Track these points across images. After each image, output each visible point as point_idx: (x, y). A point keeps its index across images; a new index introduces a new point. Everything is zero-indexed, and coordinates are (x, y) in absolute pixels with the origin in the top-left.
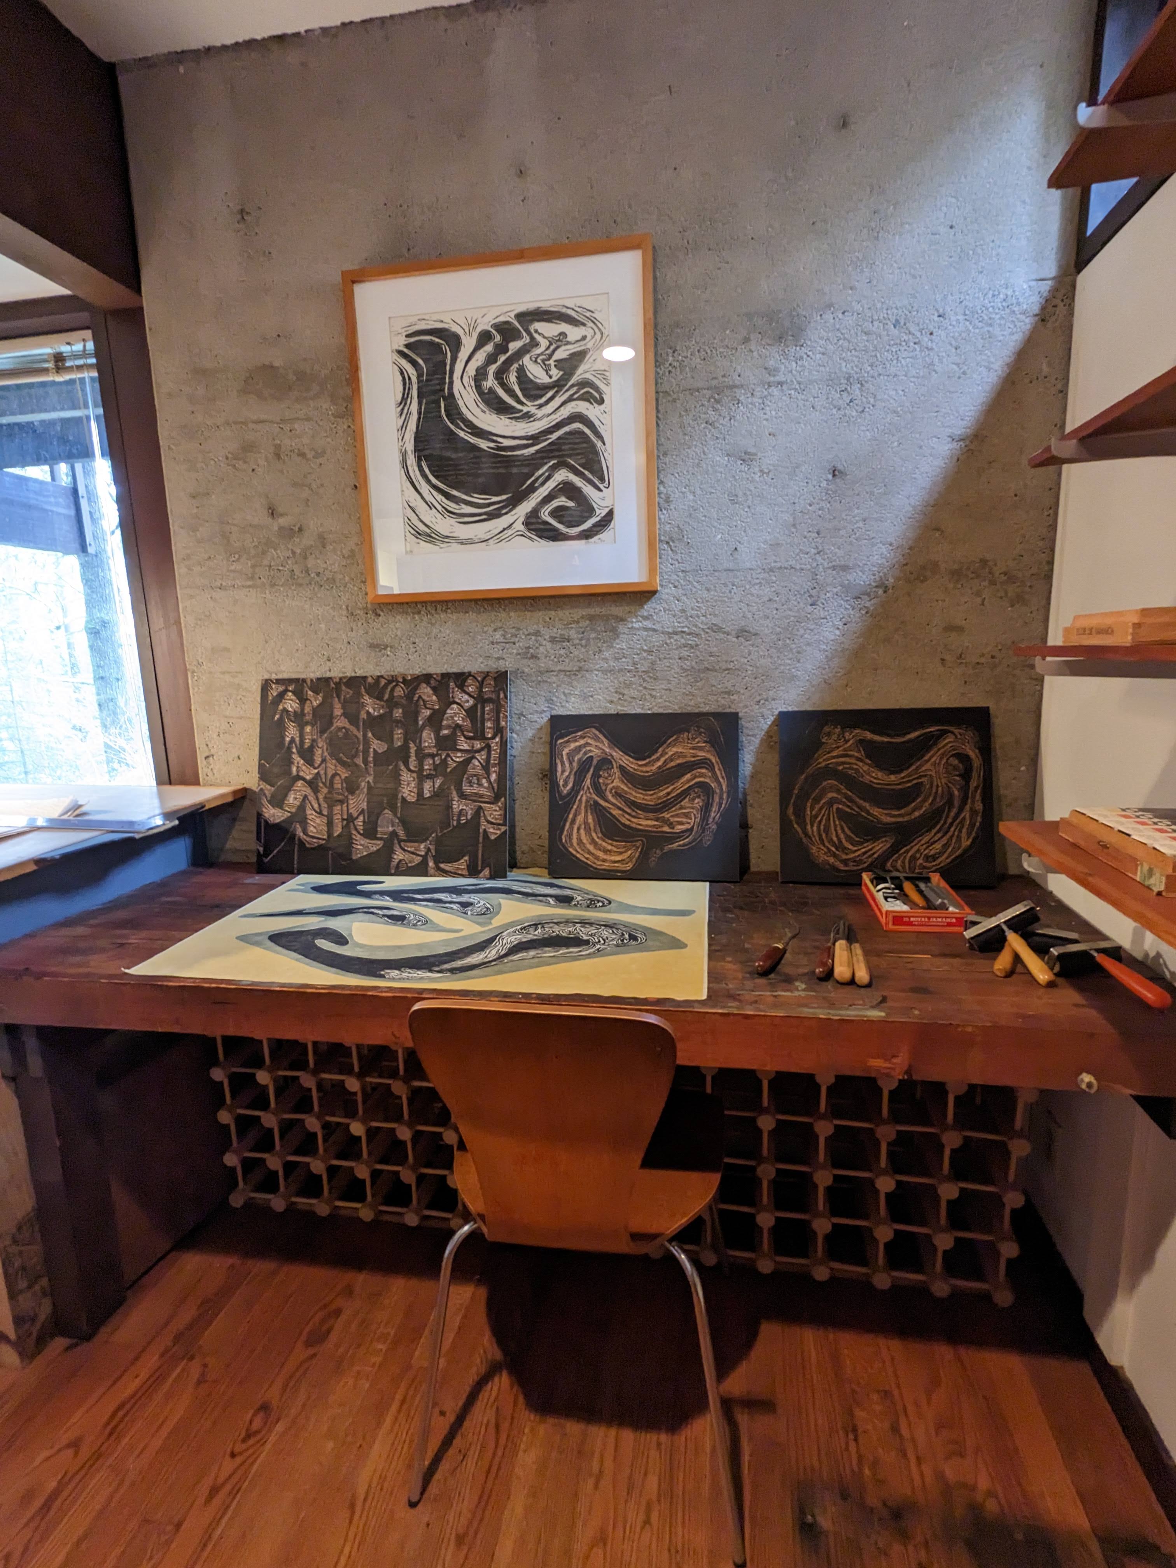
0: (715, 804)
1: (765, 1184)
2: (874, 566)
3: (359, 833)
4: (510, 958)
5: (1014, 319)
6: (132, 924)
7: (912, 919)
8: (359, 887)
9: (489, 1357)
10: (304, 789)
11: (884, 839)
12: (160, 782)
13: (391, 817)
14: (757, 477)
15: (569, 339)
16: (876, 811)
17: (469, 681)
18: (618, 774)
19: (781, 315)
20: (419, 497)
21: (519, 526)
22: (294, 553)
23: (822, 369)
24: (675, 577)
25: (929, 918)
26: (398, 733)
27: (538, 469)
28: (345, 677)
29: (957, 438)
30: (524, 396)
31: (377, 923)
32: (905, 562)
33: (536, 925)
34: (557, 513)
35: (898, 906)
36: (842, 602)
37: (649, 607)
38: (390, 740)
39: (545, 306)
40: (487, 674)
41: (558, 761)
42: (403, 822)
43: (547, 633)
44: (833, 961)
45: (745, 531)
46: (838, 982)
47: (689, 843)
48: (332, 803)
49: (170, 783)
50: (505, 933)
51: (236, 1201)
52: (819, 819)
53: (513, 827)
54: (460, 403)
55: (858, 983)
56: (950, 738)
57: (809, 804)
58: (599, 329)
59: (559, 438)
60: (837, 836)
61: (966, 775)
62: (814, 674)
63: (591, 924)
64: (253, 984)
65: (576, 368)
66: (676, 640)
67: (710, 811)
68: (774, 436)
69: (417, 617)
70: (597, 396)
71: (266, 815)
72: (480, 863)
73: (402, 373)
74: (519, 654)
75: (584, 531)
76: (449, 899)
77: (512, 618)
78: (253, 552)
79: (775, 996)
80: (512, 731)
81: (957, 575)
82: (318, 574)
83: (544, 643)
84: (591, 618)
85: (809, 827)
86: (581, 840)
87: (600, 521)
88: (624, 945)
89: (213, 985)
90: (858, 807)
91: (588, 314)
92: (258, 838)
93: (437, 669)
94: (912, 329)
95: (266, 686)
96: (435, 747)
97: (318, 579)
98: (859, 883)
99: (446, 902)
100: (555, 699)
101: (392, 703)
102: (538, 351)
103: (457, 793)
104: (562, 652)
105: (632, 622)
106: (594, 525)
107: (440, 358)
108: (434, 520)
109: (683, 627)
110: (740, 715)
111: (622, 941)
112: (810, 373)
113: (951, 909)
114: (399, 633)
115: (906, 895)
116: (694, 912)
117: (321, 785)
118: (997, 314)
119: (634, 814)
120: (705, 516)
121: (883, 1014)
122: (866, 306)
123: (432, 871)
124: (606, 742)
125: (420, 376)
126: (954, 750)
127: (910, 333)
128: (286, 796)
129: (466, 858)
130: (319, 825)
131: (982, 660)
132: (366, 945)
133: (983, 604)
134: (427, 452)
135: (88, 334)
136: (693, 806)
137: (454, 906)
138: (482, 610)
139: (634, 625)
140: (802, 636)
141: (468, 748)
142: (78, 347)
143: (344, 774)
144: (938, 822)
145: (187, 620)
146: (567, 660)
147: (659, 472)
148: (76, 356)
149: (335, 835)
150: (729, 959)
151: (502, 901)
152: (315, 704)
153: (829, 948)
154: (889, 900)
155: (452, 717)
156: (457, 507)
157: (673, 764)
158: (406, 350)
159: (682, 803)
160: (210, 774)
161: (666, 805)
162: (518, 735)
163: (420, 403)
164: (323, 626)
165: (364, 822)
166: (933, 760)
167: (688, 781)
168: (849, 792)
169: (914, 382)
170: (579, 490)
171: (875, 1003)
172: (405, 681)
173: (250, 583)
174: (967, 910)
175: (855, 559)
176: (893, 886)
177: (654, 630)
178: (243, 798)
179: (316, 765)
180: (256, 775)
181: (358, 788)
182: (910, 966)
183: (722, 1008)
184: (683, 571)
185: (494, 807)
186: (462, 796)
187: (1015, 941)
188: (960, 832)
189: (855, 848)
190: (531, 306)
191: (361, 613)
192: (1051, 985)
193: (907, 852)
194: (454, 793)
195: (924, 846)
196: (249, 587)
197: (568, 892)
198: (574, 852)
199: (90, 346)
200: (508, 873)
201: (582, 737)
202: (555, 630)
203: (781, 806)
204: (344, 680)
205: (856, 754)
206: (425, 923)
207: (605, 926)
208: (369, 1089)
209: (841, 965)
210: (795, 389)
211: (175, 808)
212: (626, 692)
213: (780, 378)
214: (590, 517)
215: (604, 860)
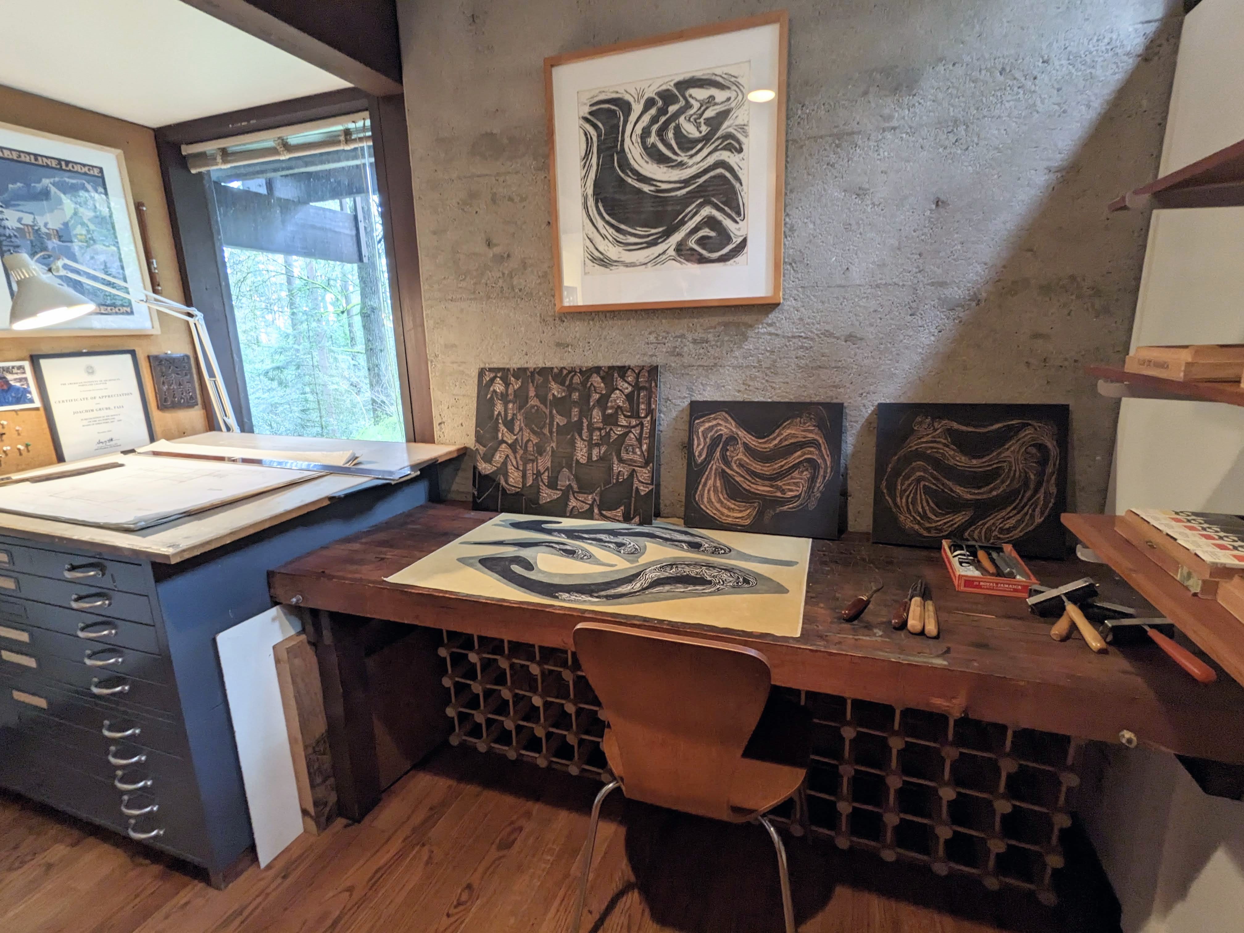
0: (820, 477)
1: (845, 780)
2: (969, 282)
3: (544, 484)
4: (650, 590)
5: (1117, 60)
6: (389, 544)
7: (981, 583)
8: (543, 526)
9: (626, 878)
10: (507, 450)
11: (964, 513)
12: (408, 441)
13: (568, 474)
14: (869, 209)
15: (717, 100)
16: (959, 490)
17: (629, 372)
18: (742, 449)
19: (897, 70)
20: (595, 230)
21: (671, 252)
22: (503, 274)
23: (931, 114)
24: (796, 292)
25: (997, 584)
26: (575, 411)
27: (688, 207)
28: (538, 368)
29: (1053, 170)
30: (680, 148)
31: (555, 555)
32: (997, 279)
33: (671, 565)
34: (702, 241)
35: (971, 572)
36: (938, 313)
37: (772, 316)
38: (568, 415)
39: (699, 75)
40: (643, 368)
41: (695, 437)
42: (577, 478)
43: (690, 337)
44: (908, 616)
45: (856, 254)
46: (910, 632)
47: (798, 506)
48: (526, 462)
49: (415, 441)
50: (647, 570)
51: (454, 741)
52: (908, 493)
53: (658, 486)
54: (629, 156)
55: (928, 635)
56: (1029, 431)
57: (899, 481)
58: (742, 92)
59: (705, 182)
60: (923, 507)
61: (1043, 462)
62: (910, 373)
63: (714, 567)
64: (467, 595)
65: (721, 124)
66: (794, 343)
67: (816, 481)
68: (886, 173)
69: (591, 323)
70: (738, 146)
71: (480, 468)
72: (632, 512)
73: (586, 134)
74: (667, 352)
75: (722, 255)
76: (608, 539)
77: (664, 324)
78: (475, 273)
79: (856, 640)
80: (660, 412)
81: (1046, 289)
82: (520, 290)
83: (688, 343)
84: (726, 325)
85: (898, 500)
86: (710, 499)
87: (735, 247)
88: (739, 587)
89: (441, 595)
90: (943, 484)
91: (733, 79)
92: (474, 485)
93: (605, 363)
94: (1016, 76)
95: (482, 373)
96: (602, 422)
97: (520, 294)
98: (940, 548)
99: (606, 542)
100: (694, 388)
101: (571, 388)
102: (692, 112)
103: (617, 458)
104: (702, 351)
105: (759, 328)
106: (731, 251)
107: (615, 122)
108: (606, 248)
109: (801, 332)
110: (845, 404)
111: (738, 583)
112: (921, 118)
113: (1018, 577)
114: (578, 335)
115: (979, 561)
116: (797, 563)
117: (518, 447)
118: (1100, 56)
119: (753, 481)
120: (823, 242)
121: (945, 663)
122: (974, 58)
123: (596, 517)
124: (733, 423)
125: (599, 136)
126: (1033, 440)
127: (1015, 79)
128: (493, 455)
129: (622, 508)
130: (517, 477)
131: (1066, 363)
132: (546, 572)
133: (1069, 314)
134: (602, 196)
135: (366, 114)
136: (802, 477)
137: (612, 546)
138: (641, 317)
139: (760, 330)
140: (901, 341)
141: (626, 424)
142: (360, 124)
143: (535, 440)
144: (1014, 501)
145: (428, 324)
146: (705, 358)
147: (786, 206)
148: (358, 131)
149: (528, 485)
150: (822, 605)
151: (647, 543)
152: (516, 387)
153: (906, 603)
154: (963, 564)
155: (615, 401)
156: (624, 238)
157: (787, 443)
158: (589, 117)
159: (793, 475)
160: (442, 436)
161: (780, 475)
162: (664, 414)
163: (598, 158)
164: (523, 329)
165: (548, 476)
166: (1012, 449)
167: (800, 457)
168: (935, 472)
169: (1016, 123)
170: (719, 223)
171: (941, 652)
172: (581, 372)
173: (472, 297)
174: (1034, 580)
175: (953, 277)
176: (968, 553)
177: (777, 335)
178: (464, 454)
179: (516, 433)
180: (473, 438)
181: (545, 451)
182: (975, 624)
183: (811, 645)
184: (802, 287)
185: (644, 470)
186: (621, 460)
187: (1073, 611)
188: (1034, 510)
189: (938, 519)
190: (687, 76)
191: (551, 319)
192: (1102, 652)
193: (984, 524)
194: (615, 458)
195: (1000, 521)
196: (471, 299)
197: (698, 540)
198: (704, 508)
199: (368, 123)
200: (653, 521)
201: (715, 419)
202: (697, 334)
203: (876, 482)
204: (537, 370)
205: (944, 441)
206: (588, 557)
207: (725, 570)
208: (547, 672)
209: (913, 619)
210: (907, 133)
211: (419, 461)
212: (751, 383)
213: (894, 123)
214: (728, 244)
215: (728, 516)
